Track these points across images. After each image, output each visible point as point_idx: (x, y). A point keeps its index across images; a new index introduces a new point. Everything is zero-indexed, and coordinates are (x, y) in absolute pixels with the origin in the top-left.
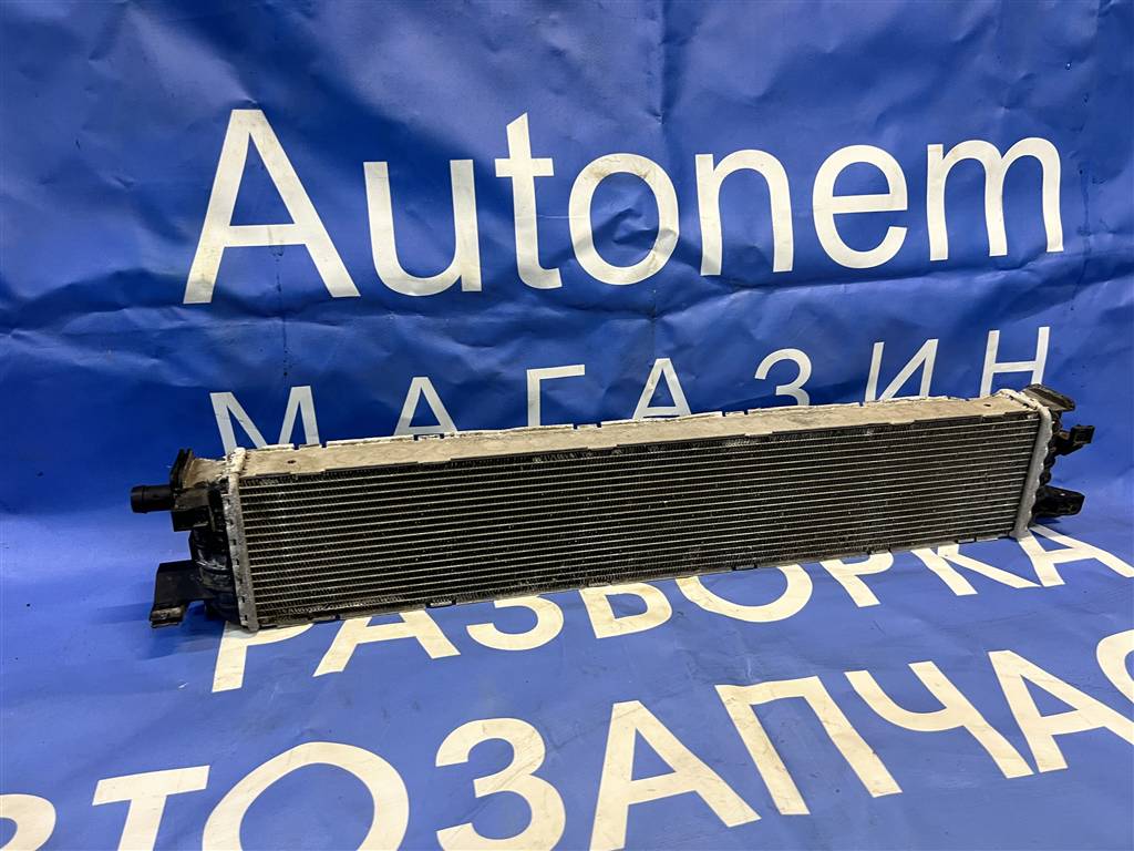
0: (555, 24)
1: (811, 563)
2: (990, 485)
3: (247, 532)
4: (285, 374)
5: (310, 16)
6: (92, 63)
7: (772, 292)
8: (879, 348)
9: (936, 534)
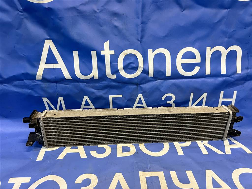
0: (115, 20)
1: (171, 143)
2: (216, 128)
3: (45, 128)
4: (57, 94)
5: (60, 20)
6: (17, 30)
7: (166, 81)
8: (192, 94)
9: (202, 138)
